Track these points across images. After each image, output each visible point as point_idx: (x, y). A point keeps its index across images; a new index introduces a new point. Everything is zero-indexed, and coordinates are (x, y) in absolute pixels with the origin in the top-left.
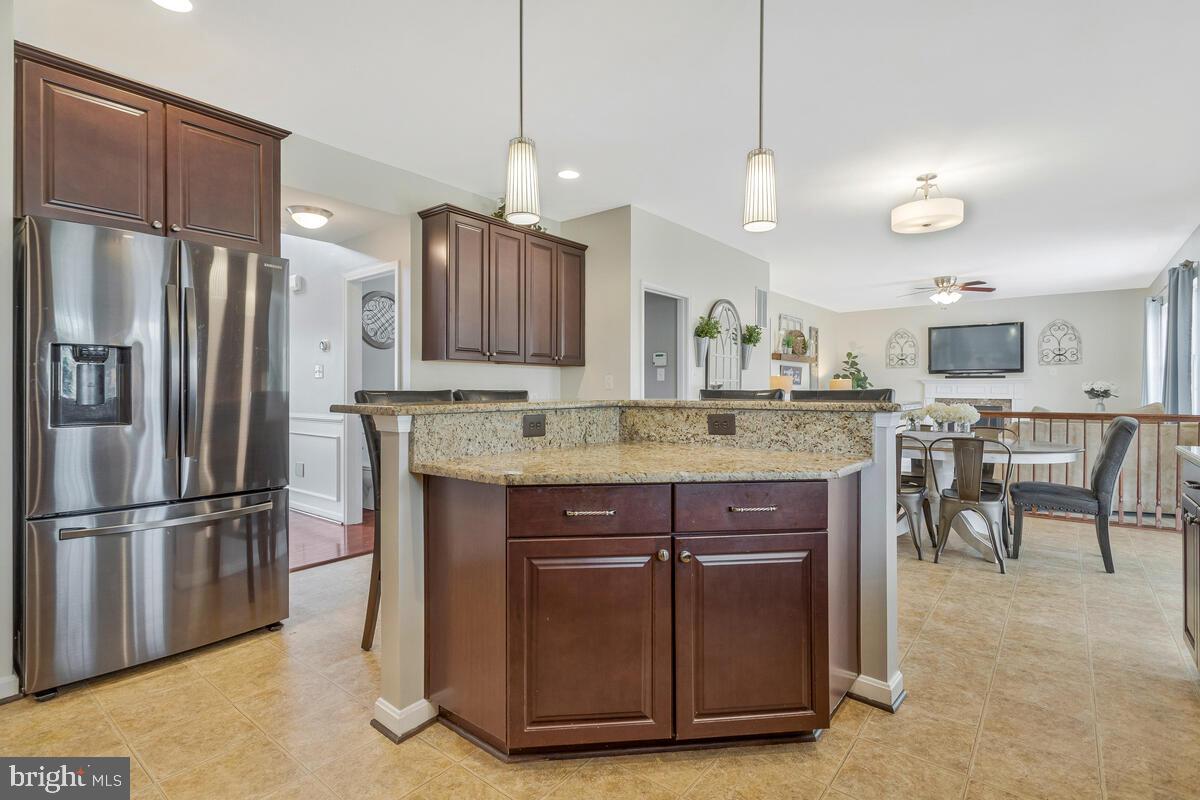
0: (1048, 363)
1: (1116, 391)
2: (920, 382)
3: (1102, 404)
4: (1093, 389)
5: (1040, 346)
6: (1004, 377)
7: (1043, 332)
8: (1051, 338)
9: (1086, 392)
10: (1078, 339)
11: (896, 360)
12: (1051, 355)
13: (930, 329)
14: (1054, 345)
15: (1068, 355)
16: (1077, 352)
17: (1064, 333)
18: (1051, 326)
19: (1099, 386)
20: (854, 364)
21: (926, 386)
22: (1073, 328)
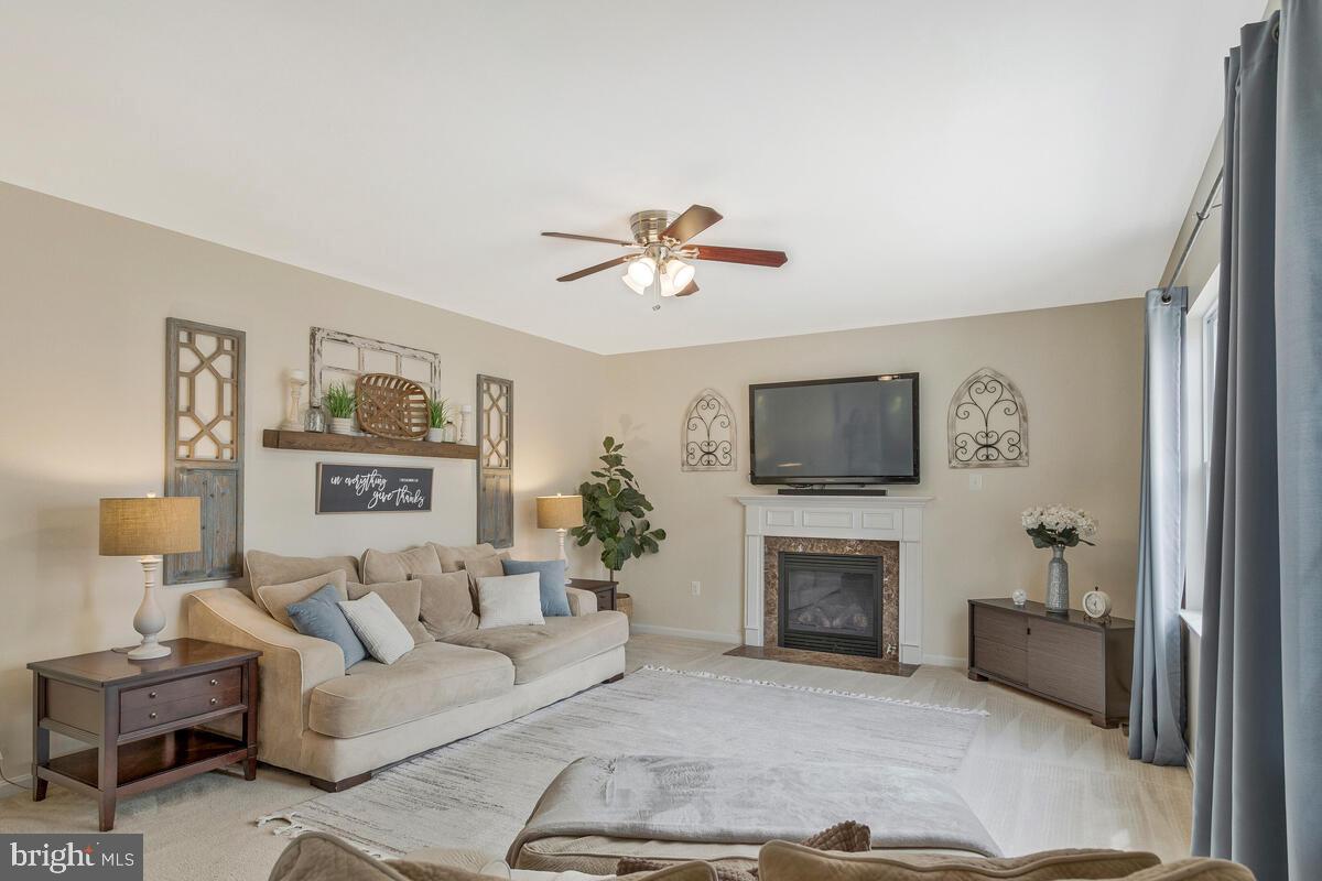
0: (966, 464)
1: (1089, 532)
2: (737, 501)
3: (1061, 561)
4: (1042, 526)
5: (951, 426)
6: (883, 493)
7: (957, 397)
8: (971, 408)
9: (1030, 532)
10: (1022, 411)
11: (698, 453)
12: (972, 447)
13: (753, 389)
14: (974, 425)
15: (1003, 446)
16: (1021, 439)
17: (996, 396)
18: (970, 384)
19: (1056, 519)
20: (617, 460)
21: (747, 509)
22: (1011, 387)
